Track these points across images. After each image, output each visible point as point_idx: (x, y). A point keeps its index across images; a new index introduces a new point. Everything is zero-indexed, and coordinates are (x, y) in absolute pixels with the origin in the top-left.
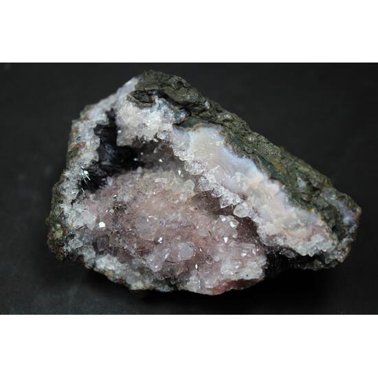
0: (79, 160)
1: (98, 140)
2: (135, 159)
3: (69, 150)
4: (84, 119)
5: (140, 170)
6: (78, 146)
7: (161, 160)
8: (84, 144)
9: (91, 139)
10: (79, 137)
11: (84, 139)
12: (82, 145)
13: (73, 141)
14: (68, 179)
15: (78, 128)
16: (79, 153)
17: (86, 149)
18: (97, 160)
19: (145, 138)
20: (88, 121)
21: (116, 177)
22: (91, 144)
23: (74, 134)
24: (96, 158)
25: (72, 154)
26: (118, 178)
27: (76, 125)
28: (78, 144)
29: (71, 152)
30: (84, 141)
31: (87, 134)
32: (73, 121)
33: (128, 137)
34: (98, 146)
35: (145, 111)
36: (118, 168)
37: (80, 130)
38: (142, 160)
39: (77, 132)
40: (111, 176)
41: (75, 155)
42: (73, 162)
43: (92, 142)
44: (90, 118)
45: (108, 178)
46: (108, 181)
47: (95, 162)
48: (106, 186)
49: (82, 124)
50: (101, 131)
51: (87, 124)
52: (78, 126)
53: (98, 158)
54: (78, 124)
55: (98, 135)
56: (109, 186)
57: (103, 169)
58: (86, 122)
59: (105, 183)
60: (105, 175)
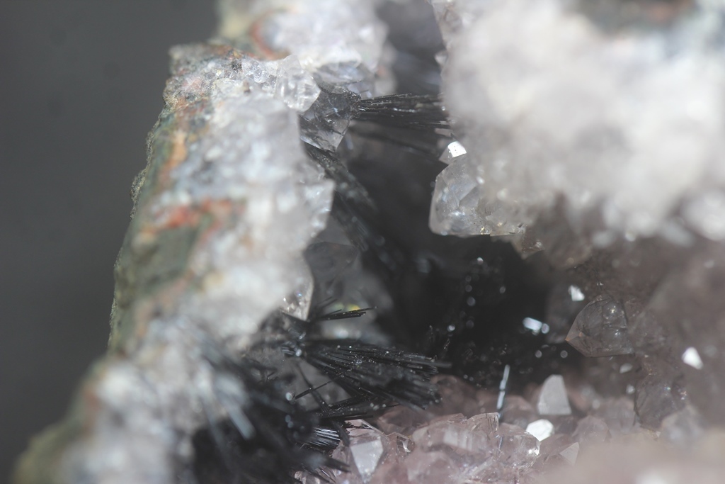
0: (195, 305)
1: (321, 194)
2: (533, 325)
3: (143, 238)
4: (247, 51)
5: (553, 392)
6: (195, 219)
7: (691, 357)
8: (237, 209)
9: (281, 187)
10: (208, 165)
11: (241, 180)
12: (221, 212)
13: (173, 186)
14: (118, 419)
15: (205, 104)
16: (199, 262)
17: (246, 241)
18: (302, 313)
19: (611, 216)
20: (272, 66)
21: (407, 425)
22: (276, 213)
23: (180, 137)
24: (293, 299)
25: (158, 265)
26: (419, 434)
27: (191, 83)
28: (200, 208)
29: (152, 251)
30: (236, 192)
31: (261, 151)
32: (177, 54)
33: (503, 194)
34: (318, 224)
35: (627, 49)
36: (425, 371)
37: (220, 118)
38: (572, 336)
39: (197, 127)
40: (371, 418)
41: (175, 274)
42: (157, 314)
43: (287, 203)
44: (280, 40)
45: (352, 427)
46: (356, 449)
47: (287, 324)
48: (340, 476)
49: (232, 79)
50: (340, 131)
51: (261, 85)
52: (204, 90)
53: (305, 302)
54: (210, 76)
55: (320, 157)
56: (359, 476)
57: (331, 369)
58: (258, 72)
59: (335, 455)
60: (335, 407)
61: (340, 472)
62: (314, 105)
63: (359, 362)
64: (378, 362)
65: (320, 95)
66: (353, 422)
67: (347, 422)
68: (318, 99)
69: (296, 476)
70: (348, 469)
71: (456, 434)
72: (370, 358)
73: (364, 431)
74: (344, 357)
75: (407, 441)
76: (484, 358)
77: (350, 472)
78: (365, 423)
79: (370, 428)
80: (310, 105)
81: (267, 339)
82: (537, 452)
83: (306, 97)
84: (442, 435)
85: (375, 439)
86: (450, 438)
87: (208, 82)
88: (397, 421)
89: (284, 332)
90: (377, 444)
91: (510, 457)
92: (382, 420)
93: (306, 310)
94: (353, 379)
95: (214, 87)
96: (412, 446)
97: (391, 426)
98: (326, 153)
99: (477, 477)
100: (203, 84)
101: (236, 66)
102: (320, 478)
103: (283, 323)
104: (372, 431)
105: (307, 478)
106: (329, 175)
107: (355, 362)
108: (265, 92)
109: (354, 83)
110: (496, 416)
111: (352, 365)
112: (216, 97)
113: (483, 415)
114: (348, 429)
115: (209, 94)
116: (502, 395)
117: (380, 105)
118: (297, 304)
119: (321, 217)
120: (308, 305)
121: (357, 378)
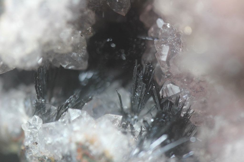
1: (74, 113)
10: (64, 157)
15: (42, 159)
17: (91, 142)
20: (27, 134)
24: (114, 121)
26: (164, 70)
30: (73, 147)
34: (85, 113)
36: (139, 69)
37: (47, 153)
38: (123, 13)
40: (159, 89)
44: (17, 131)
45: (163, 96)
46: (171, 94)
47: (124, 123)
48: (181, 99)
49: (32, 149)
50: (50, 106)
51: (34, 138)
52: (37, 160)
53: (116, 116)
54: (31, 157)
55: (60, 113)
56: (181, 92)
57: (141, 105)
58: (29, 139)
59: (173, 102)
60: (156, 102)
61: (180, 99)
62: (40, 117)
63: (137, 94)
64: (137, 87)
65: (36, 115)
66: (161, 95)
67: (161, 98)
68: (38, 116)
69: (183, 116)
70: (178, 96)
71: (163, 56)
72: (136, 90)
73: (164, 91)
74: (136, 100)
75: (167, 74)
76: (134, 46)
77: (179, 96)
78: (161, 90)
79: (163, 89)
80: (40, 119)
81: (130, 130)
82: (169, 24)
83: (37, 120)
84: (163, 61)
85: (166, 87)
86: (164, 59)
87: (34, 158)
88: (160, 78)
89: (127, 125)
90: (168, 86)
91: (171, 35)
92: (160, 84)
93: (119, 116)
94: (144, 96)
95: (36, 156)
96: (169, 72)
97: (162, 81)
98: (59, 111)
99: (179, 47)
100: (35, 160)
101: (28, 147)
102: (183, 107)
103: (124, 124)
104: (164, 88)
105: (183, 112)
106: (66, 110)
107: (138, 96)
108: (36, 137)
109: (31, 102)
110: (156, 40)
111: (139, 97)
112: (39, 155)
113: (155, 46)
114: (164, 97)
115: (39, 158)
116: (147, 38)
117: (39, 92)
118: (117, 119)
119: (82, 113)
120: (116, 115)
121: (143, 95)
